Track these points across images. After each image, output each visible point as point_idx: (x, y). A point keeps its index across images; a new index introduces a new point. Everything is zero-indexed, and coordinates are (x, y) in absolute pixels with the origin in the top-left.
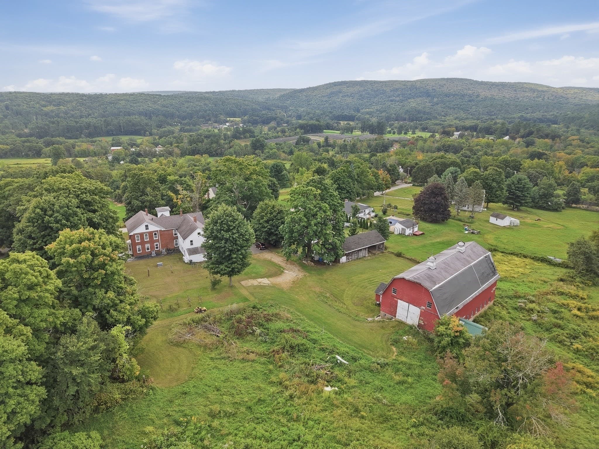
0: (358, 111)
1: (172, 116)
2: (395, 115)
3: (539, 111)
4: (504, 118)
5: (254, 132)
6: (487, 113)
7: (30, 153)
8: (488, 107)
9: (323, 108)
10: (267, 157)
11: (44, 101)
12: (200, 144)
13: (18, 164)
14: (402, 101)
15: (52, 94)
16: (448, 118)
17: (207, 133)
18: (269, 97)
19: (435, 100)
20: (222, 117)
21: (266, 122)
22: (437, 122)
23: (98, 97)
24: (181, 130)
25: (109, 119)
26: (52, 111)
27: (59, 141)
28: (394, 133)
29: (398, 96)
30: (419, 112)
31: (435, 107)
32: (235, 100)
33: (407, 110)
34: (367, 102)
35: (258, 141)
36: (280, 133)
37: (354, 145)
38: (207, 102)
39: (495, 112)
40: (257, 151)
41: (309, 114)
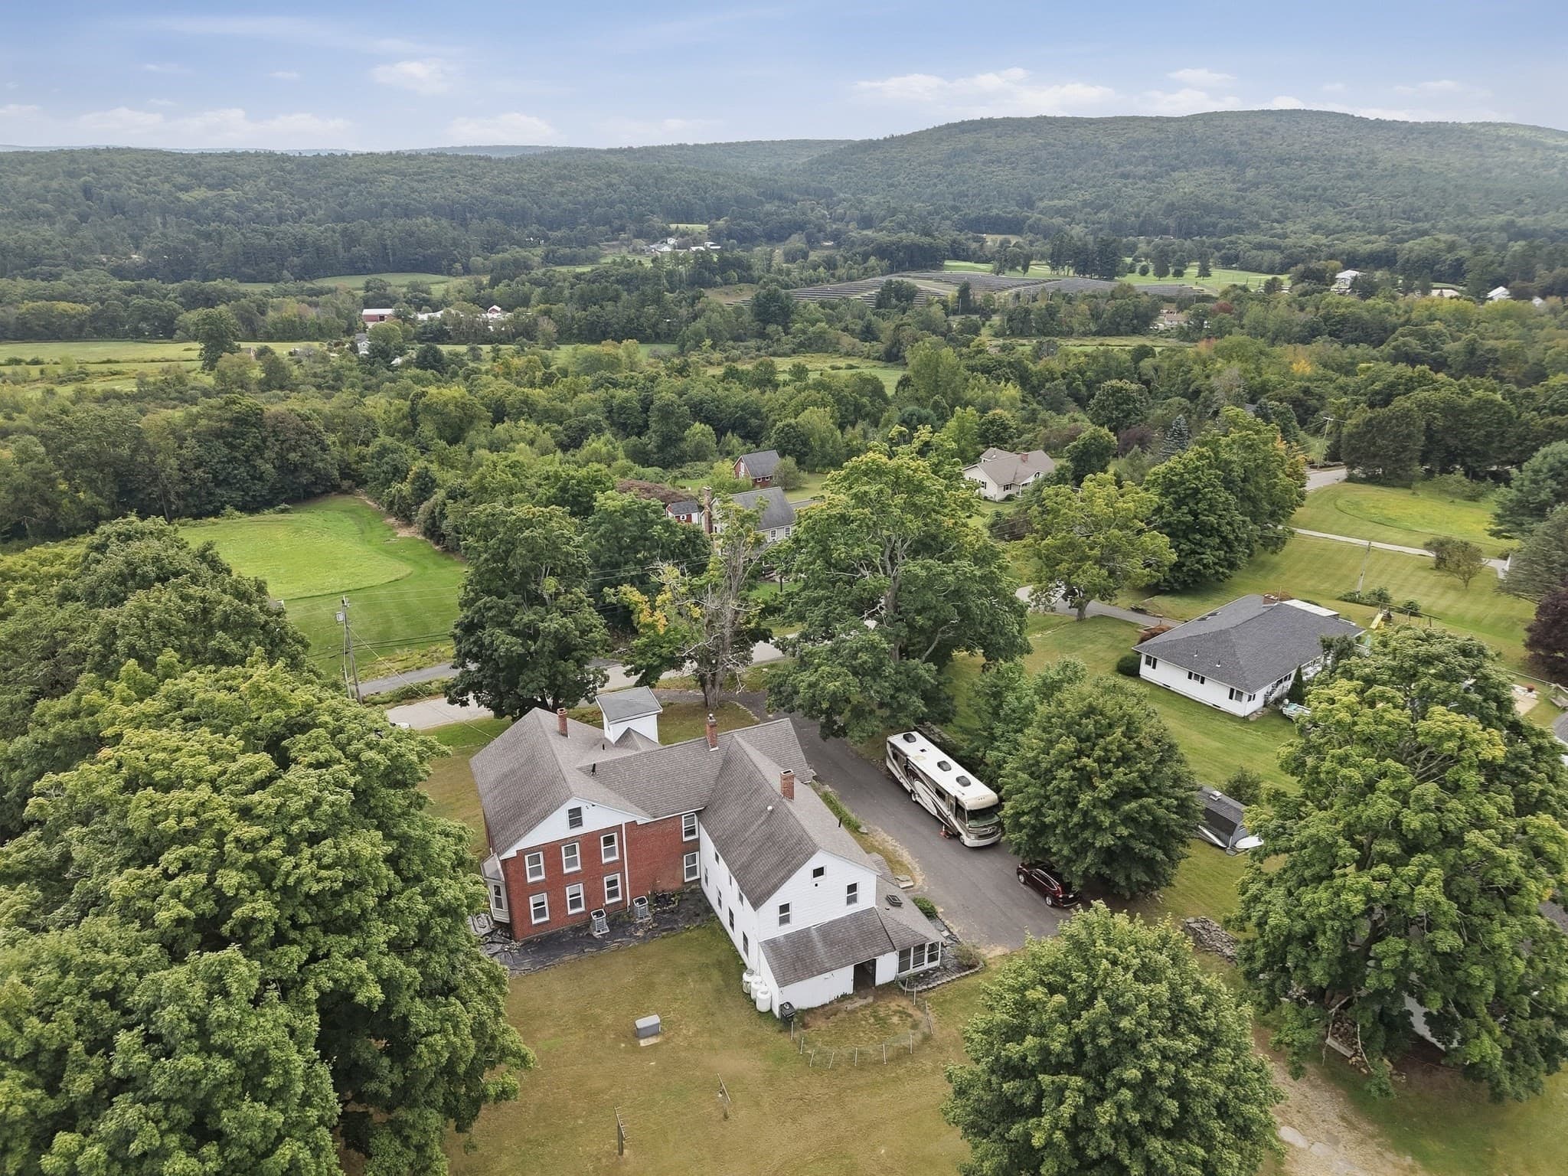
0: (1029, 203)
1: (520, 217)
2: (1137, 216)
3: (1558, 209)
4: (1458, 230)
5: (749, 268)
6: (1404, 212)
7: (143, 325)
8: (1405, 195)
9: (933, 195)
10: (801, 345)
11: (182, 174)
12: (609, 306)
13: (109, 361)
14: (1152, 178)
15: (203, 155)
16: (1290, 227)
17: (622, 270)
18: (779, 165)
19: (1250, 173)
20: (657, 222)
21: (776, 235)
22: (1266, 239)
23: (325, 165)
24: (549, 259)
25: (354, 226)
26: (204, 202)
27: (222, 291)
28: (1144, 272)
29: (1144, 160)
30: (1207, 209)
31: (1250, 196)
32: (690, 172)
33: (1173, 204)
34: (1055, 179)
35: (773, 297)
36: (821, 269)
37: (1051, 312)
38: (615, 179)
39: (1427, 209)
40: (771, 328)
41: (893, 212)
